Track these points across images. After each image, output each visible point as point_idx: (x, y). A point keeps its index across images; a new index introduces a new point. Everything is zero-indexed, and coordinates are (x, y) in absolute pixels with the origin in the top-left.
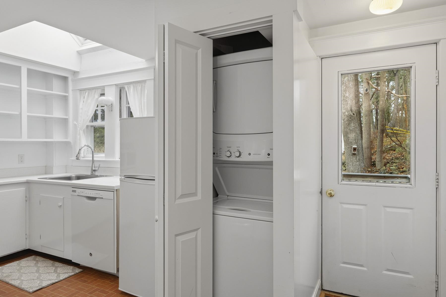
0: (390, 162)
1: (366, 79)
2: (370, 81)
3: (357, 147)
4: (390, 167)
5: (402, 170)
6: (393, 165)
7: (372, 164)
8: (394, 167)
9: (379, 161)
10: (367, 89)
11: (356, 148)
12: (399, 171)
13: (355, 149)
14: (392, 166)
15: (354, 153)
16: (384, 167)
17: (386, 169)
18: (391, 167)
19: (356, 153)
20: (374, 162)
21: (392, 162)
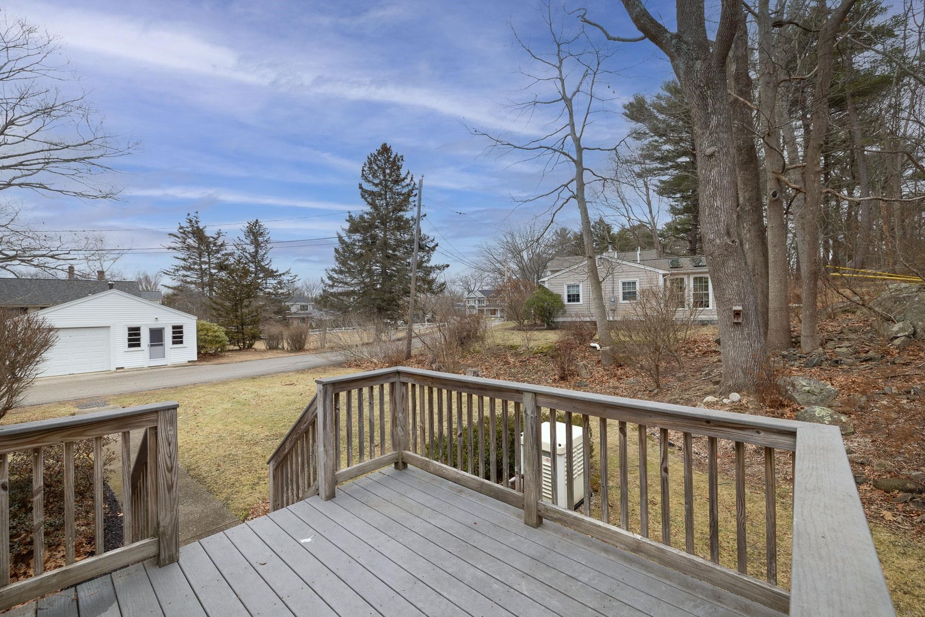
0: (835, 339)
1: (773, 172)
2: (781, 176)
3: (741, 309)
4: (835, 348)
5: (864, 355)
6: (843, 345)
7: (794, 342)
8: (844, 350)
9: (807, 336)
10: (775, 192)
11: (740, 311)
12: (856, 358)
13: (737, 314)
14: (840, 347)
15: (736, 321)
16: (821, 349)
17: (825, 353)
18: (837, 350)
19: (740, 321)
20: (797, 336)
21: (839, 339)
